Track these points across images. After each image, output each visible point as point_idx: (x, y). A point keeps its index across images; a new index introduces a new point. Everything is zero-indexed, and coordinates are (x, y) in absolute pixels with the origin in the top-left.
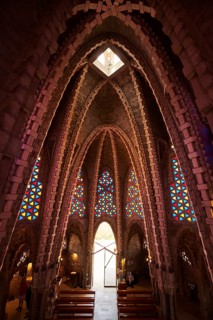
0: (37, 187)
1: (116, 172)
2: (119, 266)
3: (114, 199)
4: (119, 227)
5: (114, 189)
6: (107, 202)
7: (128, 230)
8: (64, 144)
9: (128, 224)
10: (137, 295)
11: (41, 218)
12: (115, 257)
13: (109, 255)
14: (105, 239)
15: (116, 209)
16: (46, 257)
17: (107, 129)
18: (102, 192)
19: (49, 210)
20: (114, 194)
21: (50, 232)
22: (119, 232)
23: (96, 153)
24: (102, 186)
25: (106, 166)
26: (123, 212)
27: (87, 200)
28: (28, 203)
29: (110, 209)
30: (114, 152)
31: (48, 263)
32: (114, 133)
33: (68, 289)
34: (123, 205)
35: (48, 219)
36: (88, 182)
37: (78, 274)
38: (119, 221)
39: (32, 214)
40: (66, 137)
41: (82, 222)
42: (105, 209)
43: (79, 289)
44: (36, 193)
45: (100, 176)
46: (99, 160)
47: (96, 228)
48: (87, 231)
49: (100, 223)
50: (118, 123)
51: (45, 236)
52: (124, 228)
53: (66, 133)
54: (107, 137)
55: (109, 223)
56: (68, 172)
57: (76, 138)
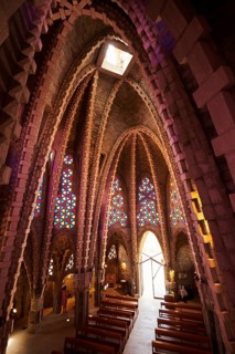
0: (71, 199)
1: (154, 177)
2: (168, 279)
3: (156, 207)
4: (163, 236)
6: (149, 210)
7: (175, 240)
8: (87, 155)
9: (174, 232)
11: (76, 226)
12: (162, 268)
13: (156, 266)
14: (151, 249)
15: (160, 219)
16: (83, 261)
18: (143, 199)
20: (156, 202)
21: (85, 239)
22: (164, 242)
23: (130, 159)
24: (143, 193)
26: (167, 220)
27: (127, 209)
28: (65, 214)
29: (154, 217)
30: (149, 155)
31: (86, 266)
34: (166, 212)
36: (126, 191)
38: (162, 230)
39: (70, 223)
40: (88, 148)
41: (124, 231)
42: (147, 217)
44: (71, 205)
45: (139, 183)
46: (134, 167)
47: (139, 238)
48: (130, 241)
49: (143, 232)
51: (80, 242)
52: (169, 238)
53: (88, 145)
55: (154, 232)
57: (100, 148)
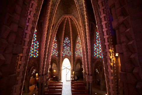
0: (36, 43)
1: (71, 37)
2: (72, 74)
3: (70, 49)
4: (72, 60)
5: (70, 45)
6: (67, 50)
7: (76, 61)
8: (47, 23)
9: (76, 59)
10: (78, 83)
11: (39, 57)
12: (70, 71)
13: (68, 70)
14: (66, 65)
15: (71, 53)
16: (43, 71)
17: (67, 16)
18: (65, 46)
19: (43, 53)
20: (70, 47)
21: (44, 62)
22: (72, 62)
23: (62, 28)
24: (65, 43)
25: (67, 35)
26: (74, 54)
27: (59, 49)
28: (33, 50)
29: (69, 53)
30: (71, 28)
31: (44, 73)
32: (71, 19)
33: (53, 82)
34: (74, 51)
35: (43, 56)
36: (59, 42)
37: (56, 77)
38: (72, 58)
39: (36, 55)
40: (48, 20)
41: (57, 58)
42: (66, 53)
43: (56, 82)
44: (36, 46)
45: (64, 39)
46: (64, 32)
47: (63, 60)
48: (59, 62)
49: (64, 58)
50: (73, 14)
52: (74, 61)
53: (48, 18)
54: (67, 21)
55: (67, 58)
56: (50, 37)
57: (53, 21)
